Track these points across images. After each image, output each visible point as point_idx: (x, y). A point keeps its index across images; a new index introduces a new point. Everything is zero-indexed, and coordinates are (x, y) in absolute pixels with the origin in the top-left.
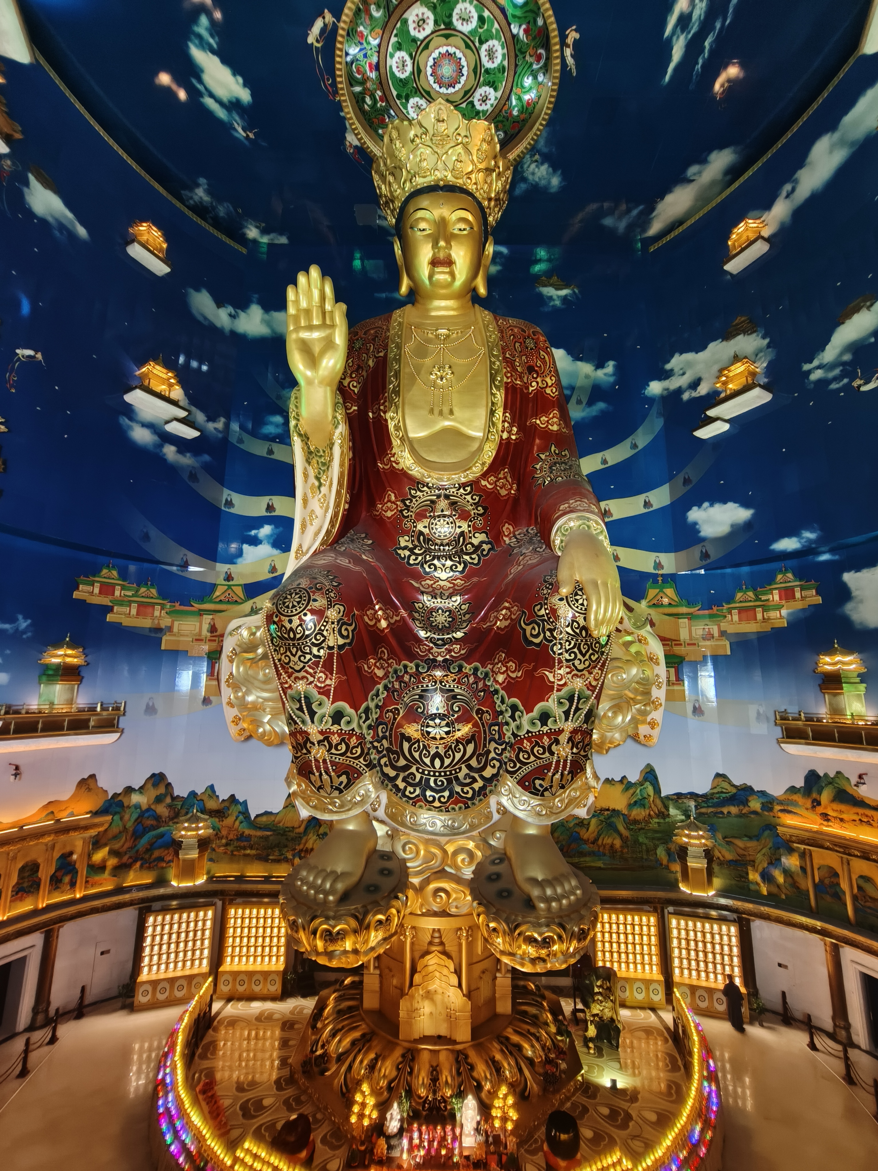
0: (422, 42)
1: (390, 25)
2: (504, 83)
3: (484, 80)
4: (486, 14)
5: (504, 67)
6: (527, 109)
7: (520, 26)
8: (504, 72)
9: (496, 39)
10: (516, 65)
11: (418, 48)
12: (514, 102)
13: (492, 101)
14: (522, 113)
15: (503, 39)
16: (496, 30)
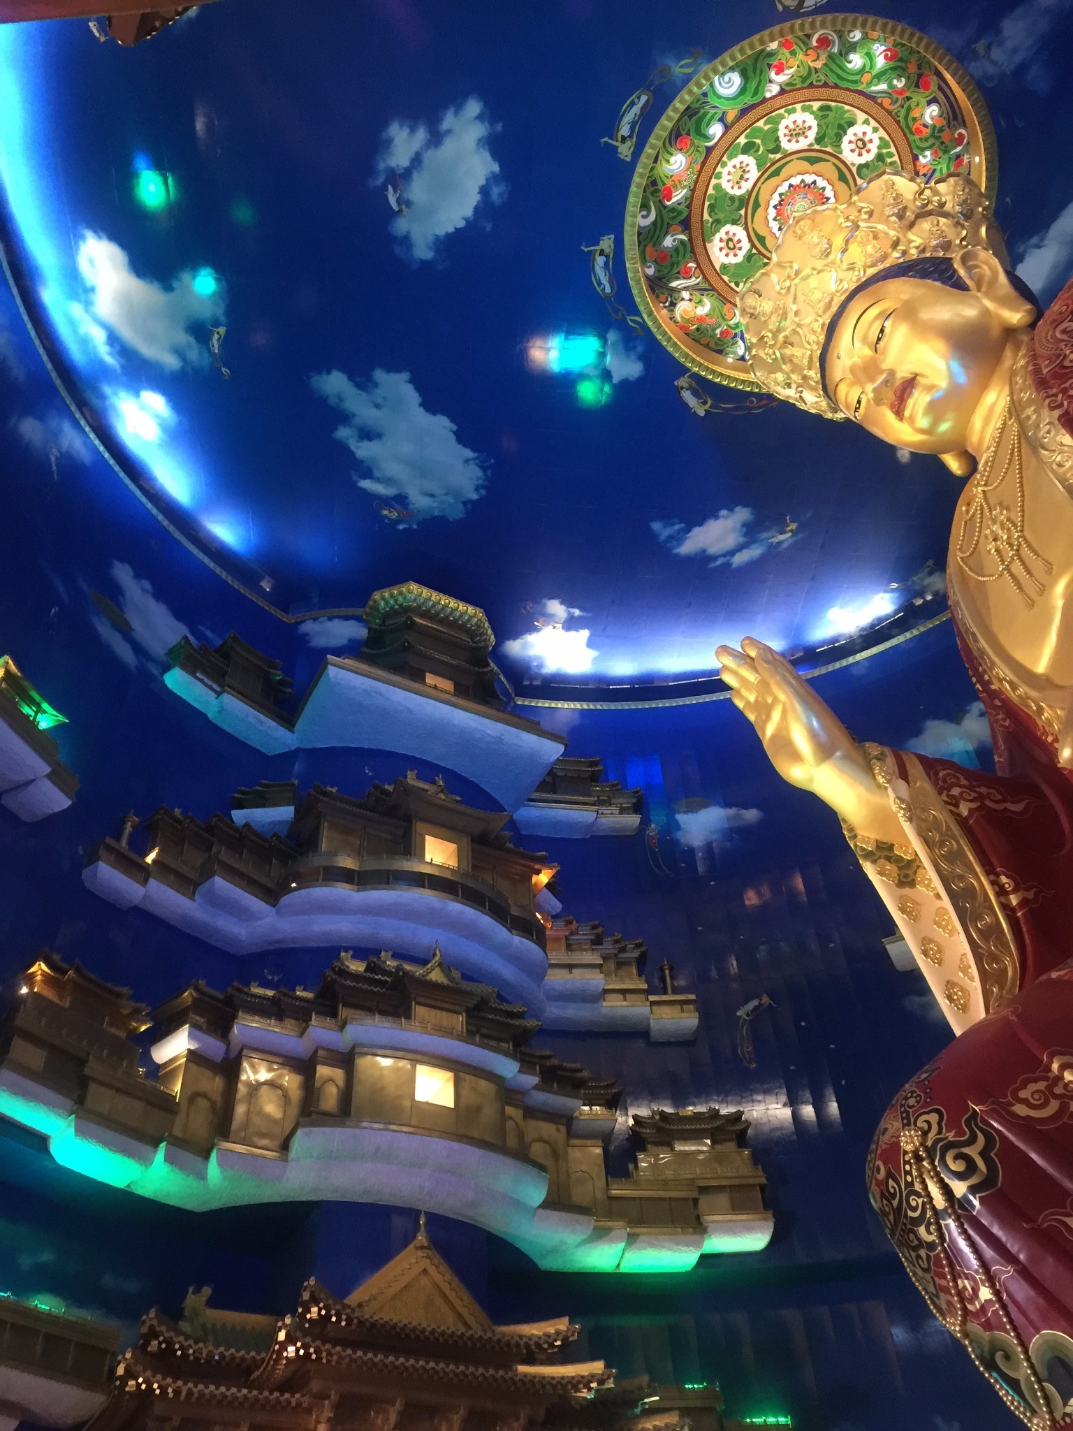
0: (753, 245)
1: (724, 290)
2: (847, 107)
3: (832, 144)
4: (742, 140)
5: (821, 109)
6: (901, 60)
7: (770, 81)
8: (828, 108)
9: (779, 123)
10: (825, 85)
11: (760, 253)
12: (883, 86)
13: (868, 129)
14: (904, 69)
15: (782, 111)
16: (766, 123)
